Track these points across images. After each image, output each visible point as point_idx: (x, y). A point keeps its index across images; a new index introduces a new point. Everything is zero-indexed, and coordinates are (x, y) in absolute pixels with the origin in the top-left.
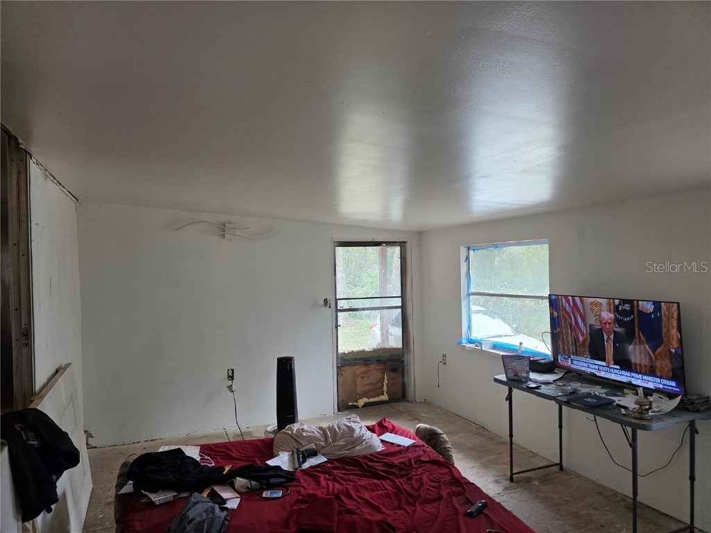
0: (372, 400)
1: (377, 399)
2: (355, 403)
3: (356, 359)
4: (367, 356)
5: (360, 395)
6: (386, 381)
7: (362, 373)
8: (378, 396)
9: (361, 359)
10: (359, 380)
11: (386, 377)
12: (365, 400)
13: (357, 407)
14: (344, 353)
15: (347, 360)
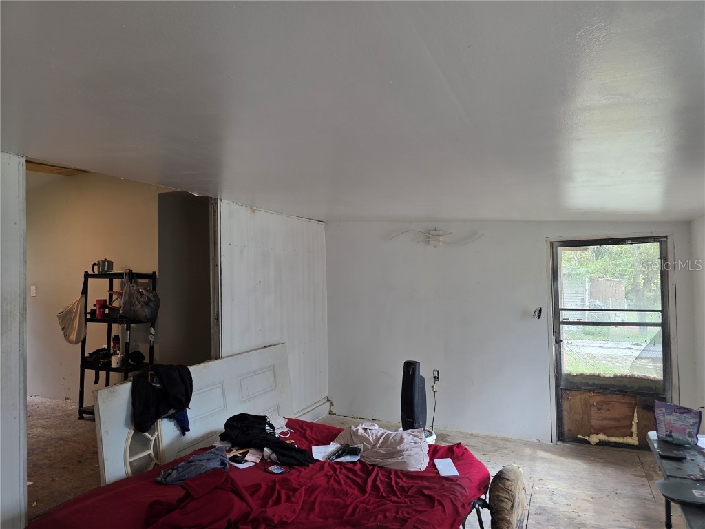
0: (613, 439)
1: (620, 440)
2: (587, 438)
3: (587, 384)
4: (604, 383)
5: (595, 429)
6: (636, 420)
7: (597, 403)
8: (624, 436)
9: (594, 385)
10: (593, 411)
11: (636, 415)
12: (602, 437)
13: (589, 443)
14: (570, 375)
15: (575, 384)
